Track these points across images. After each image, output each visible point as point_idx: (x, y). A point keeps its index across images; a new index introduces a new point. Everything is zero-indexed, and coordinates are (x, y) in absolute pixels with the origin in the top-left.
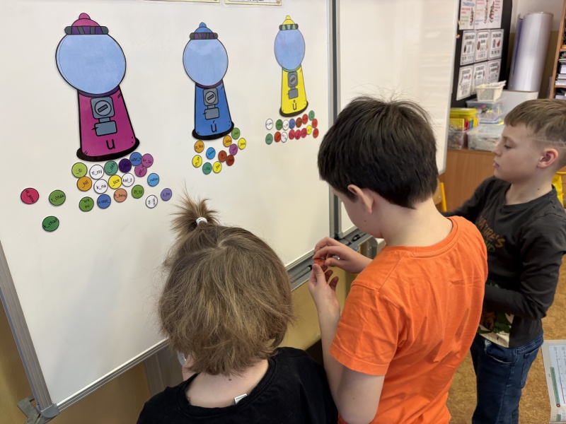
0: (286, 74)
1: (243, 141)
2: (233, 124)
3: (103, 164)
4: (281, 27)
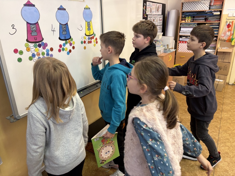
0: (87, 23)
1: (74, 42)
2: (71, 37)
3: (33, 44)
4: (85, 8)
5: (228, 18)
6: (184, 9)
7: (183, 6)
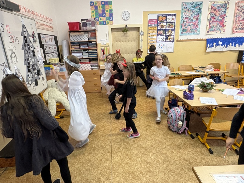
5: (102, 46)
6: (71, 40)
7: (70, 38)
